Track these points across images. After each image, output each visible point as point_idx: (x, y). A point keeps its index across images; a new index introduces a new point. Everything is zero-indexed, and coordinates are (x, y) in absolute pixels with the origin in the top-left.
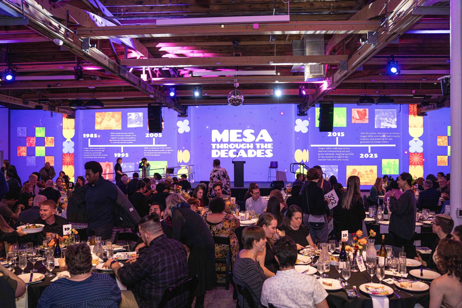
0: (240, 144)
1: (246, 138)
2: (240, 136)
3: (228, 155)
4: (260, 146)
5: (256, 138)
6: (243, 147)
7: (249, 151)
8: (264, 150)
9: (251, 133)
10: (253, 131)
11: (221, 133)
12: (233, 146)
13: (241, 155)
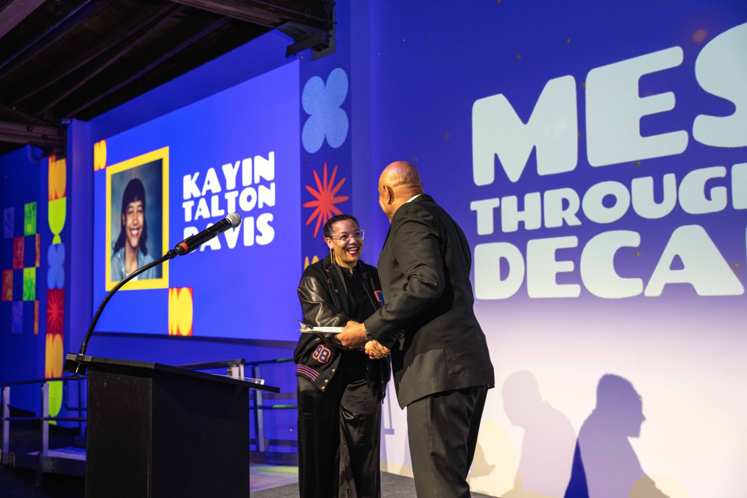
1: (725, 109)
2: (665, 102)
3: (573, 277)
11: (525, 114)
12: (609, 201)
13: (677, 277)
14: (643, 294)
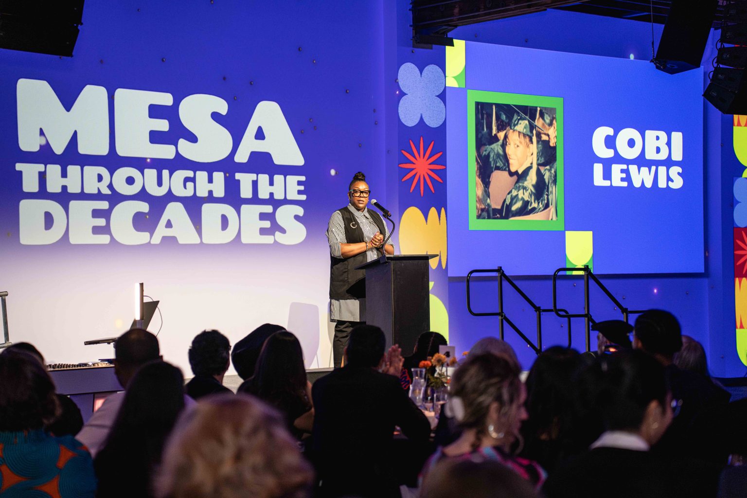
0: (165, 173)
1: (193, 138)
2: (163, 125)
3: (105, 230)
4: (255, 184)
5: (237, 141)
6: (179, 191)
7: (206, 208)
8: (268, 209)
9: (216, 116)
10: (222, 106)
11: (68, 105)
12: (130, 181)
13: (169, 232)
14: (150, 242)
